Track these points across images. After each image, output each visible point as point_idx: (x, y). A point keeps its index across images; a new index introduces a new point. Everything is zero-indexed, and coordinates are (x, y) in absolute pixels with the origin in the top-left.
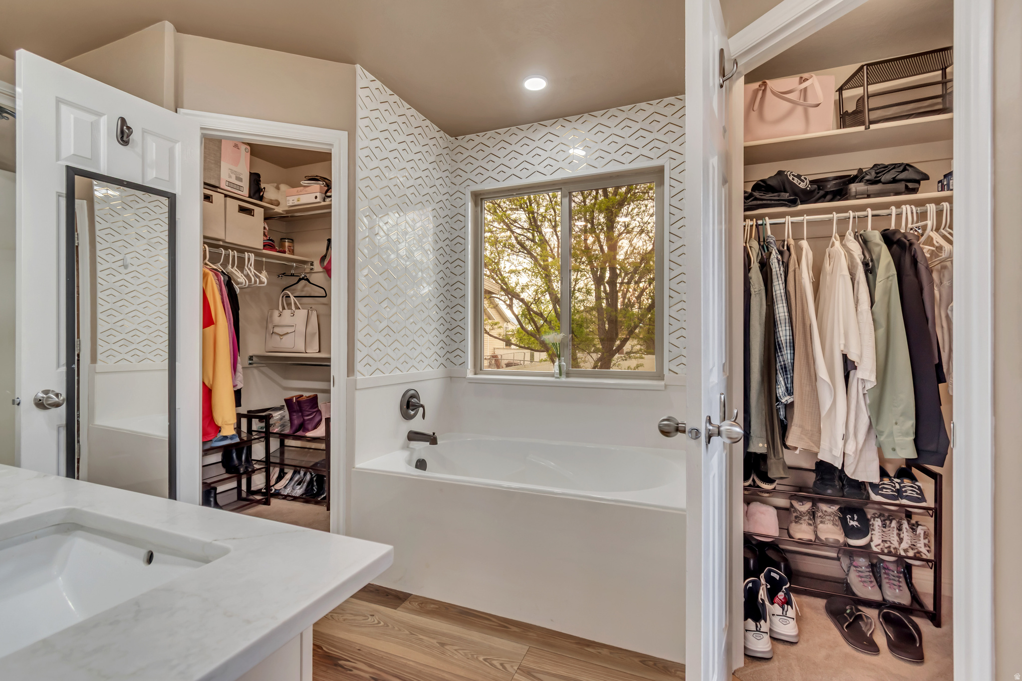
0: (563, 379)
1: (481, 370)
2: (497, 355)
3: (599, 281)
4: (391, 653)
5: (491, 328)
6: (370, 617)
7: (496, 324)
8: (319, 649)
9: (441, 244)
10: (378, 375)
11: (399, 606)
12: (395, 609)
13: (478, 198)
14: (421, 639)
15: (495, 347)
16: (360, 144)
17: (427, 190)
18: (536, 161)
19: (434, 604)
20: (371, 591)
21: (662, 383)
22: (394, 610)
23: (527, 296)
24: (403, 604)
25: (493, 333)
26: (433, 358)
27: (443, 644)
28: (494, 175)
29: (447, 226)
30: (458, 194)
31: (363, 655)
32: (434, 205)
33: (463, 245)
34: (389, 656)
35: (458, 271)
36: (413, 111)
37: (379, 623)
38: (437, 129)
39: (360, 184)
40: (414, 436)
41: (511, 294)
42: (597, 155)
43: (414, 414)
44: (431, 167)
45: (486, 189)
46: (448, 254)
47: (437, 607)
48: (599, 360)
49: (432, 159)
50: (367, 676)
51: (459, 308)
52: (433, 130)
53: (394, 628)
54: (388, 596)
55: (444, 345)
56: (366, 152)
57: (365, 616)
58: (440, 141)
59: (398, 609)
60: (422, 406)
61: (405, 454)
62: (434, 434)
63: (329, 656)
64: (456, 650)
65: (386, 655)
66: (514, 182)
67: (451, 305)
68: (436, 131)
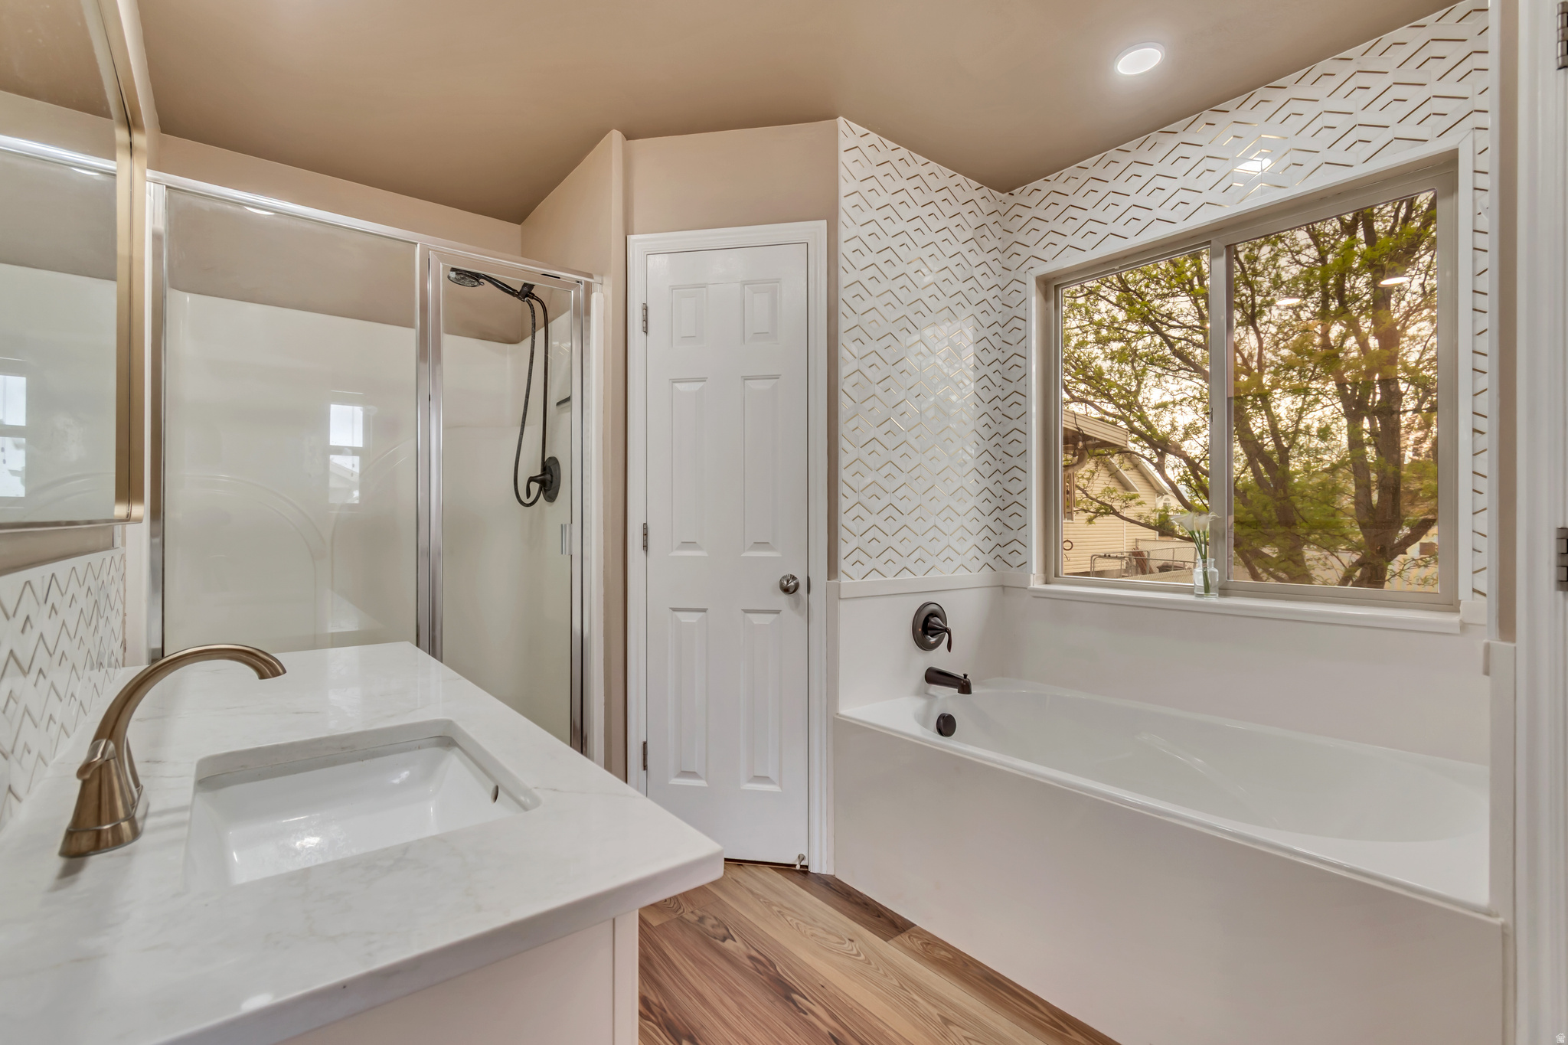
0: (1214, 599)
1: (1056, 575)
2: (1142, 552)
3: (1355, 409)
4: (865, 1007)
5: (1124, 505)
6: (848, 941)
7: (1133, 498)
8: (771, 966)
9: (984, 370)
10: (874, 578)
11: (892, 938)
12: (886, 941)
13: (1050, 286)
14: (914, 1001)
15: (1137, 537)
16: (844, 234)
17: (959, 286)
18: (1153, 202)
19: (946, 950)
20: (857, 903)
21: (1455, 619)
22: (884, 942)
23: (1194, 447)
24: (899, 936)
25: (1125, 513)
26: (970, 555)
27: (947, 1021)
28: (1076, 241)
29: (995, 340)
30: (1016, 285)
31: (825, 997)
32: (971, 309)
33: (1023, 369)
34: (862, 1011)
35: (1014, 411)
36: (933, 166)
37: (858, 954)
38: (976, 184)
39: (845, 294)
40: (935, 677)
41: (1162, 446)
42: (1287, 161)
43: (936, 642)
44: (964, 249)
45: (1065, 267)
46: (998, 385)
47: (950, 956)
48: (1359, 564)
49: (969, 234)
50: (825, 1029)
51: (1017, 473)
52: (970, 188)
53: (878, 969)
54: (879, 917)
55: (990, 534)
56: (855, 244)
57: (842, 939)
58: (982, 204)
59: (891, 941)
60: (947, 631)
61: (920, 703)
62: (965, 676)
63: (782, 982)
64: (966, 1038)
65: (857, 1007)
66: (1113, 247)
67: (1003, 469)
68: (974, 189)
